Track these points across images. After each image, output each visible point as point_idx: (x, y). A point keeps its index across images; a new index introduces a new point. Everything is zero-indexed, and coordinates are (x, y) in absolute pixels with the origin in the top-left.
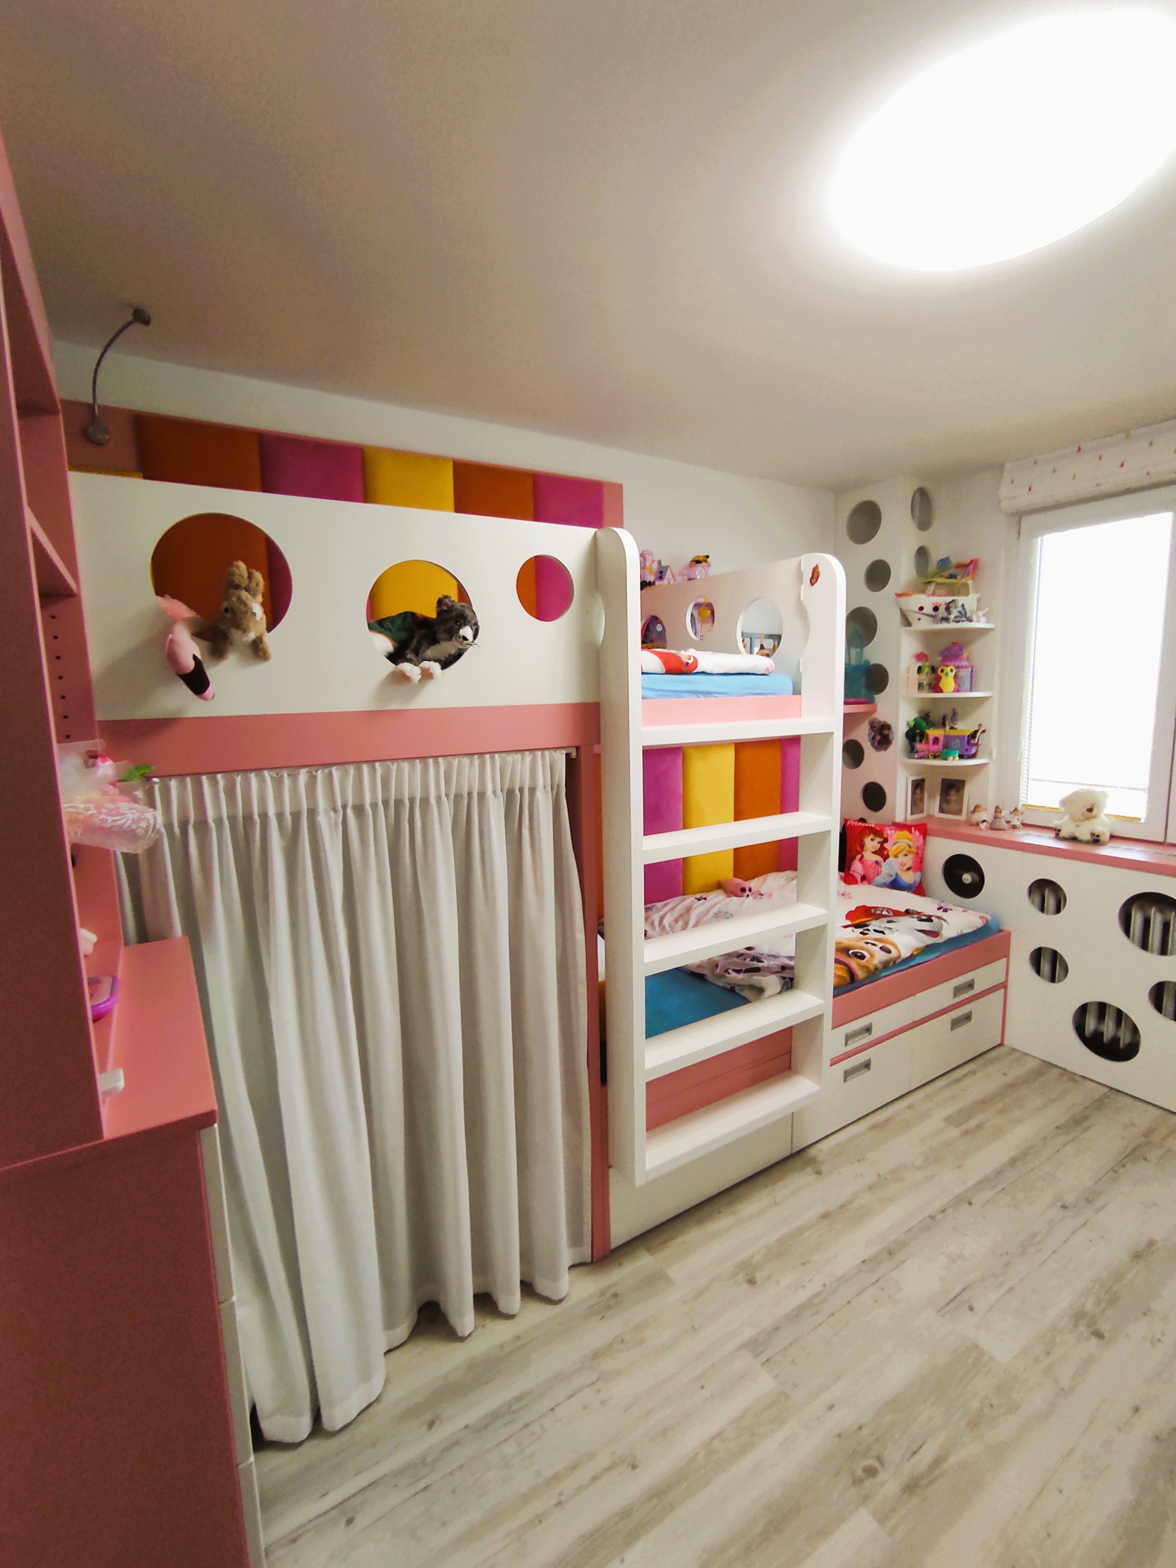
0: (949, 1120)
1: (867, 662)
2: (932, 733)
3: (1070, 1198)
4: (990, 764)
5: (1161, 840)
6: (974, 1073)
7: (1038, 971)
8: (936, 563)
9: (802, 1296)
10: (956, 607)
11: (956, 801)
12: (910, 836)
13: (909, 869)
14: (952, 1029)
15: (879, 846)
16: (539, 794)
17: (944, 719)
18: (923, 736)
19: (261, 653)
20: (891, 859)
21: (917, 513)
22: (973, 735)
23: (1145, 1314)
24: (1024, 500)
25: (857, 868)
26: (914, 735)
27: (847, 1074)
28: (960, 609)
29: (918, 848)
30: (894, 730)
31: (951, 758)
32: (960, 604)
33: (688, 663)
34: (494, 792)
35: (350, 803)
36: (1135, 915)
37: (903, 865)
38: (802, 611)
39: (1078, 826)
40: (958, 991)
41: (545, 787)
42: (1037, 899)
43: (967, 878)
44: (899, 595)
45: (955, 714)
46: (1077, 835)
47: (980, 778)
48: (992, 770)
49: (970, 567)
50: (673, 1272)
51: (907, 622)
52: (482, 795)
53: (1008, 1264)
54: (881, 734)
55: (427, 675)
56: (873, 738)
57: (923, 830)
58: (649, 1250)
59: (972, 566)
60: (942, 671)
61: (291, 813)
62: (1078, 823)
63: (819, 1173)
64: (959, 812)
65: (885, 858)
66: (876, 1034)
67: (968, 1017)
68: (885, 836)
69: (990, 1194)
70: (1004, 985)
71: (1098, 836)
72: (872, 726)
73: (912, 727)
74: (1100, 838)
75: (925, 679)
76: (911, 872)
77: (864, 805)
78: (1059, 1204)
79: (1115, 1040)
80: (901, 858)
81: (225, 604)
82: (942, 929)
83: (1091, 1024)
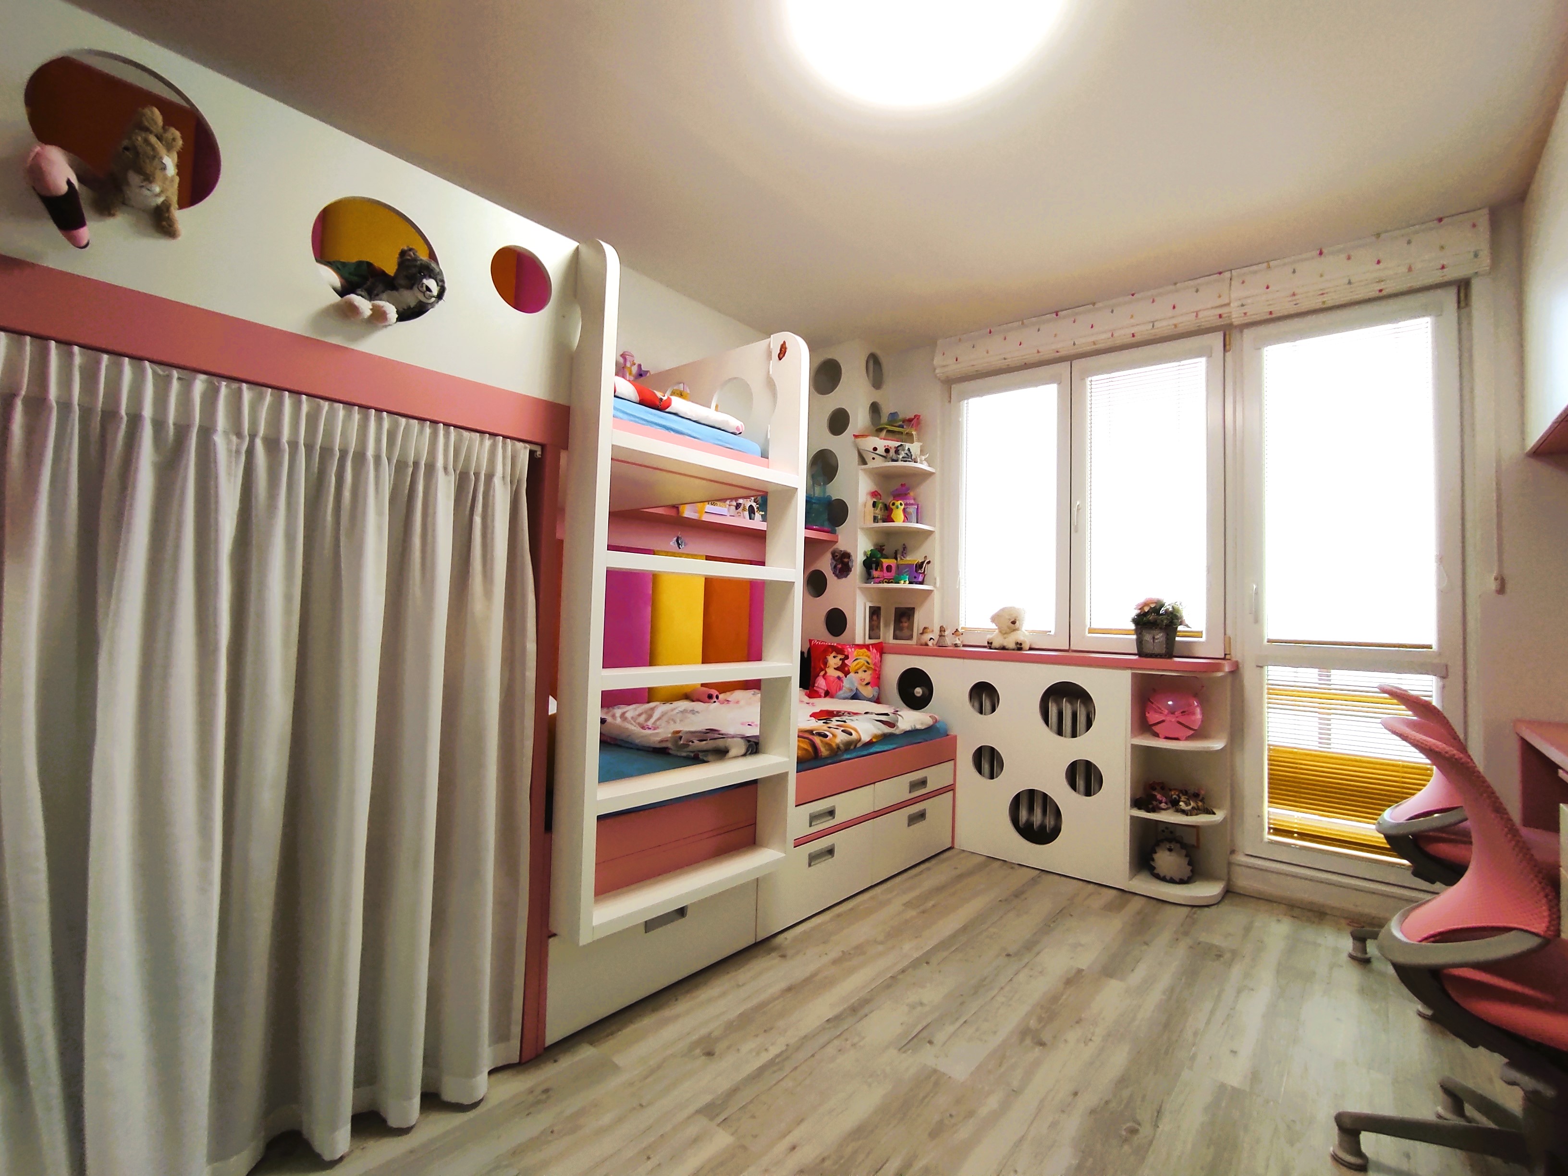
0: (908, 905)
1: (830, 497)
2: (886, 562)
3: (1012, 949)
4: (935, 591)
5: (1067, 648)
6: (929, 869)
7: (979, 769)
8: (888, 415)
9: (765, 1057)
10: (904, 450)
11: (908, 628)
12: (868, 653)
13: (868, 684)
14: (909, 825)
15: (840, 662)
16: (497, 481)
17: (896, 553)
18: (878, 565)
19: (164, 223)
20: (852, 675)
21: (871, 375)
22: (920, 566)
23: (1077, 1022)
24: (954, 369)
25: (821, 683)
26: (871, 563)
27: (813, 858)
28: (906, 452)
29: (875, 664)
30: (853, 557)
31: (902, 582)
32: (907, 448)
33: (661, 399)
34: (446, 469)
35: (262, 431)
36: (1051, 707)
37: (862, 680)
38: (771, 384)
39: (1005, 638)
40: (914, 786)
41: (503, 477)
42: (977, 704)
43: (918, 691)
44: (856, 436)
45: (905, 548)
46: (1005, 644)
47: (927, 605)
48: (936, 596)
49: (914, 421)
50: (619, 1060)
51: (863, 461)
52: (431, 467)
53: (962, 1003)
54: (843, 563)
55: (379, 316)
56: (835, 567)
57: (881, 649)
58: (591, 1043)
59: (916, 419)
60: (893, 504)
61: (175, 424)
62: (1005, 635)
63: (783, 956)
64: (910, 637)
65: (847, 673)
66: (840, 818)
67: (922, 815)
68: (846, 653)
69: (945, 954)
70: (951, 788)
71: (1021, 644)
72: (834, 554)
73: (869, 555)
74: (1022, 646)
75: (879, 513)
76: (869, 687)
77: (826, 631)
78: (1004, 954)
79: (1043, 827)
80: (861, 674)
81: (126, 143)
82: (897, 721)
83: (1023, 815)
